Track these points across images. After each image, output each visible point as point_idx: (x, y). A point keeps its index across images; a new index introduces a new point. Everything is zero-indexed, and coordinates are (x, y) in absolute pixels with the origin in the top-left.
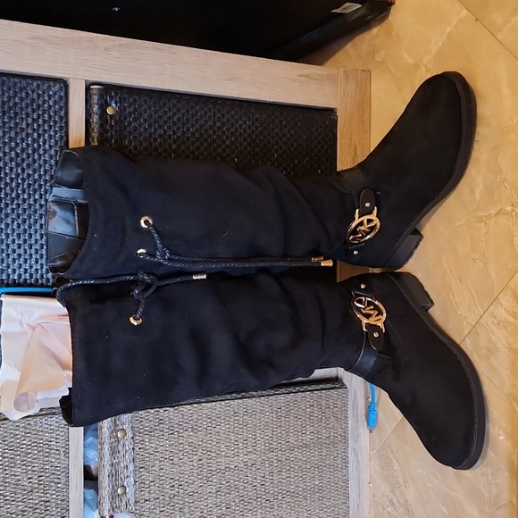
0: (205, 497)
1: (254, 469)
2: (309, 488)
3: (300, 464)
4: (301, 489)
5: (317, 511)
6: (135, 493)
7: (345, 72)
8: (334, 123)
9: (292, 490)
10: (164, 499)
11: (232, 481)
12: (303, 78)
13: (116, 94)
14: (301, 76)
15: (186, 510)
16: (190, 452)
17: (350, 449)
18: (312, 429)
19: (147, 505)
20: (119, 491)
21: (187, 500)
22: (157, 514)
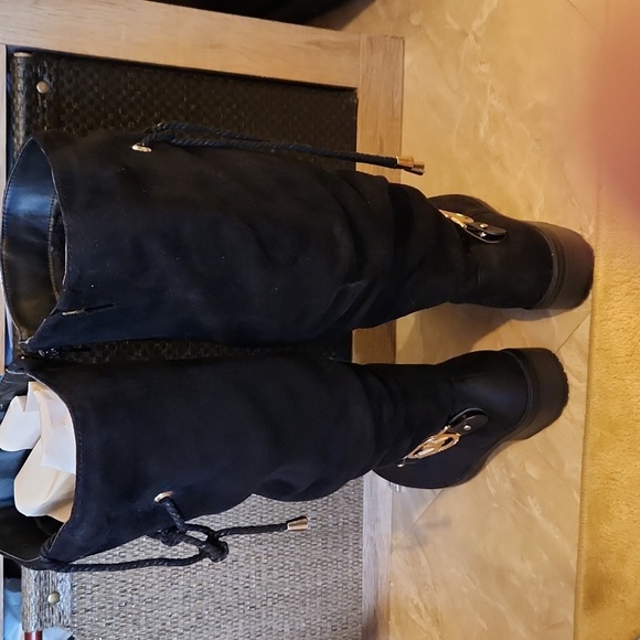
0: (169, 604)
1: (235, 568)
2: (308, 591)
3: (297, 560)
4: (297, 592)
5: (319, 620)
6: (72, 601)
7: (370, 40)
8: (353, 109)
9: (286, 594)
10: (112, 609)
11: (205, 584)
12: (312, 47)
13: (50, 65)
14: (309, 43)
15: (142, 622)
16: (149, 546)
17: (365, 539)
18: (314, 515)
19: (88, 617)
20: (50, 599)
21: (144, 608)
22: (102, 628)
